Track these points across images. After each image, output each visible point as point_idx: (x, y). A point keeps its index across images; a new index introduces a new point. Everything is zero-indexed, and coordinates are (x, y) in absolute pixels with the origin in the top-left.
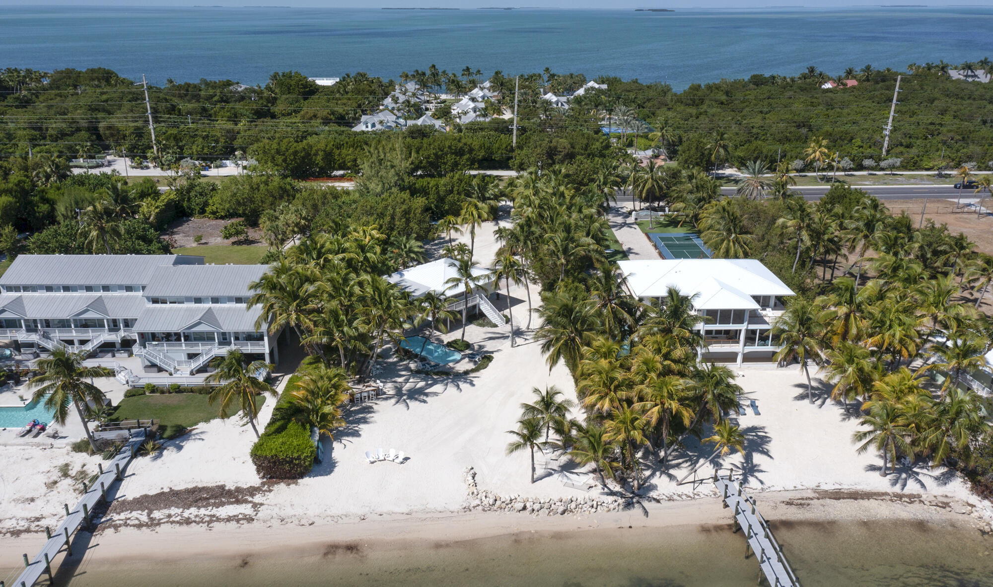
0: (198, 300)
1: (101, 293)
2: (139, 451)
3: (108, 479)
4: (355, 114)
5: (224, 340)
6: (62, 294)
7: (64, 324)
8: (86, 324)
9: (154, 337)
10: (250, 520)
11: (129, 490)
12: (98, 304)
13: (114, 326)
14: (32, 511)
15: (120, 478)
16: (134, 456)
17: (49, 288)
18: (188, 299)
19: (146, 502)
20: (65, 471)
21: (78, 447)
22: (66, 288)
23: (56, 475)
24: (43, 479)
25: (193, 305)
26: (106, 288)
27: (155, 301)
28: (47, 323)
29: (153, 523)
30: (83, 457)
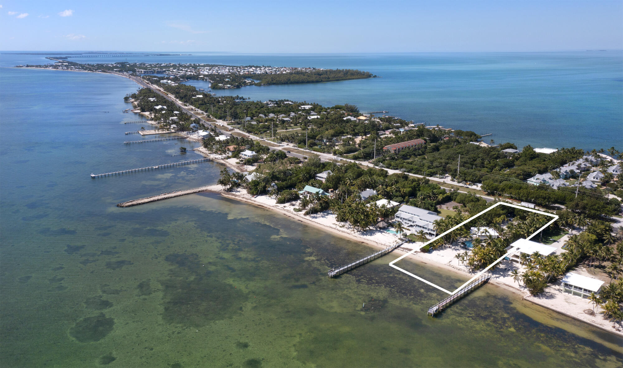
0: (427, 221)
1: (413, 216)
2: (406, 242)
3: (400, 244)
4: (535, 173)
5: (429, 230)
6: (408, 214)
7: (406, 219)
8: (410, 221)
9: (418, 226)
10: (415, 255)
11: (402, 246)
12: (412, 217)
13: (413, 222)
14: (390, 244)
15: (402, 244)
16: (405, 242)
17: (406, 212)
18: (426, 221)
19: (404, 248)
20: (396, 241)
21: (399, 239)
22: (409, 213)
23: (395, 241)
24: (393, 241)
25: (426, 222)
26: (415, 215)
27: (420, 219)
28: (404, 219)
29: (403, 251)
30: (399, 240)
